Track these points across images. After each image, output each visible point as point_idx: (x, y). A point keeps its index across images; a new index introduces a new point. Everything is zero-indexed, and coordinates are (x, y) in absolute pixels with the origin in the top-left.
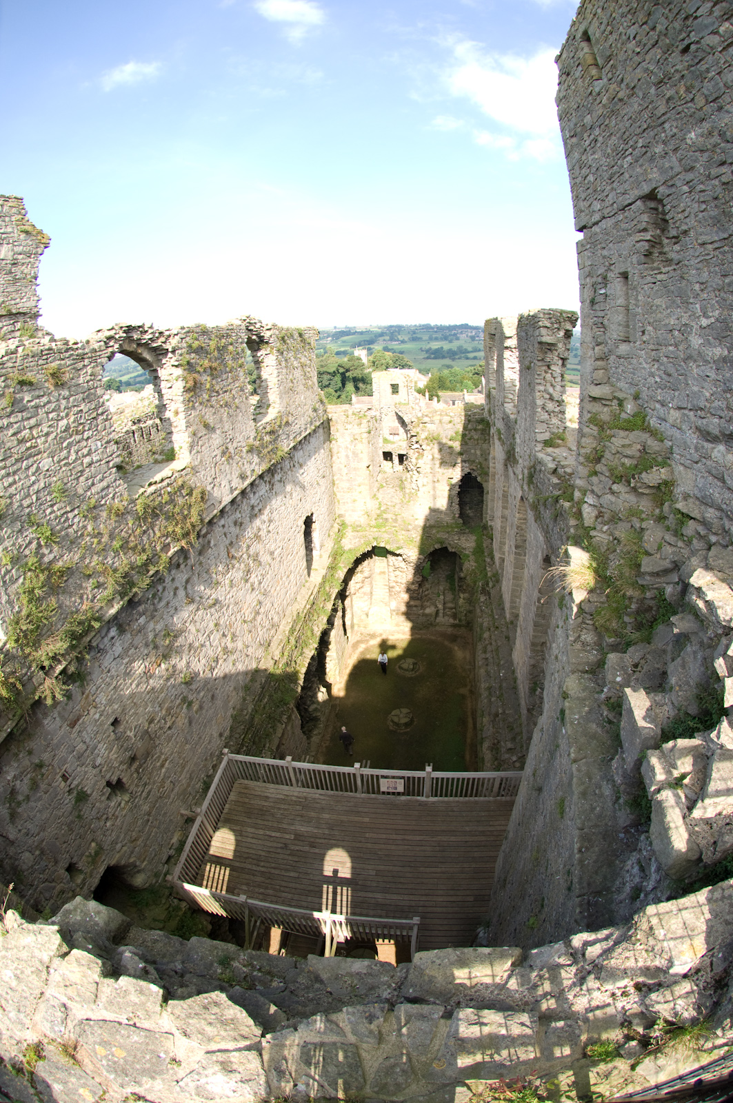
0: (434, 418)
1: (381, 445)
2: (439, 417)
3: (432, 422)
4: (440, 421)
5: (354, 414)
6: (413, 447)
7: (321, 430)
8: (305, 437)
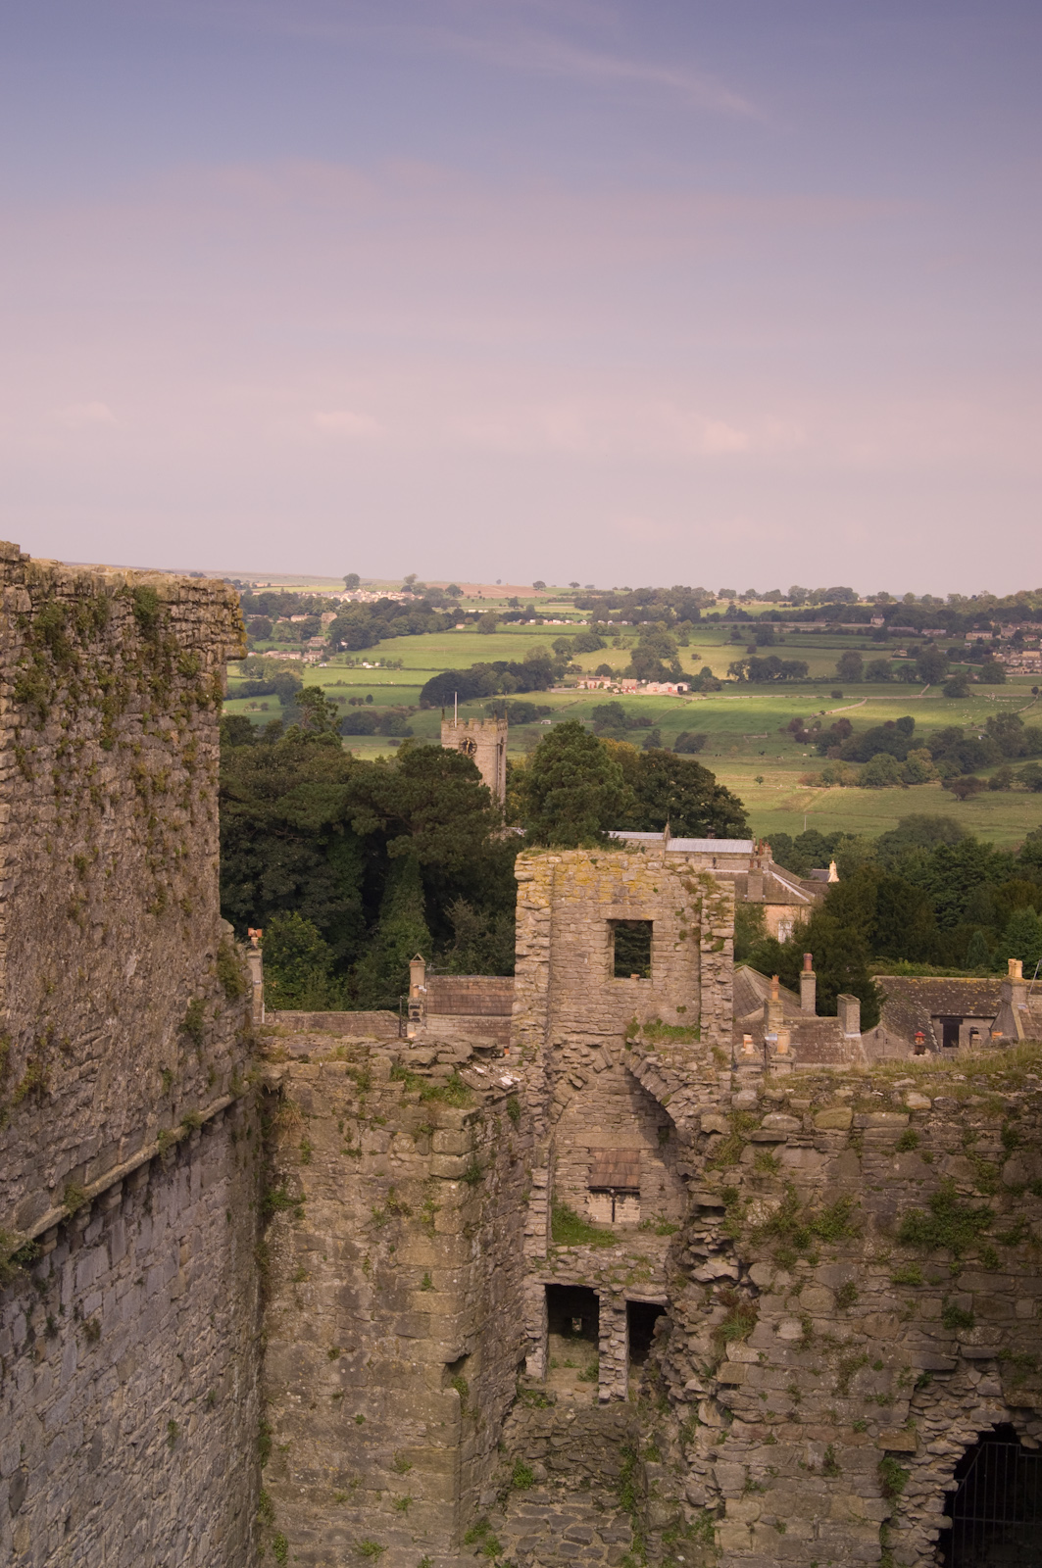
0: (824, 1118)
1: (535, 1248)
2: (844, 1115)
3: (809, 1139)
4: (854, 1134)
5: (398, 1071)
6: (704, 1273)
7: (218, 1148)
8: (128, 1181)
